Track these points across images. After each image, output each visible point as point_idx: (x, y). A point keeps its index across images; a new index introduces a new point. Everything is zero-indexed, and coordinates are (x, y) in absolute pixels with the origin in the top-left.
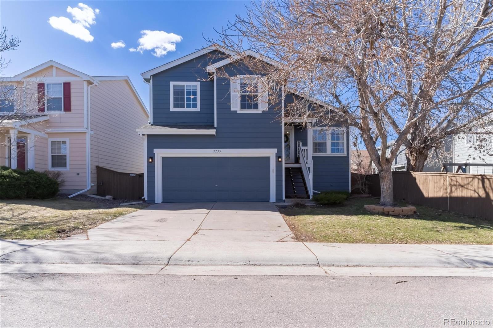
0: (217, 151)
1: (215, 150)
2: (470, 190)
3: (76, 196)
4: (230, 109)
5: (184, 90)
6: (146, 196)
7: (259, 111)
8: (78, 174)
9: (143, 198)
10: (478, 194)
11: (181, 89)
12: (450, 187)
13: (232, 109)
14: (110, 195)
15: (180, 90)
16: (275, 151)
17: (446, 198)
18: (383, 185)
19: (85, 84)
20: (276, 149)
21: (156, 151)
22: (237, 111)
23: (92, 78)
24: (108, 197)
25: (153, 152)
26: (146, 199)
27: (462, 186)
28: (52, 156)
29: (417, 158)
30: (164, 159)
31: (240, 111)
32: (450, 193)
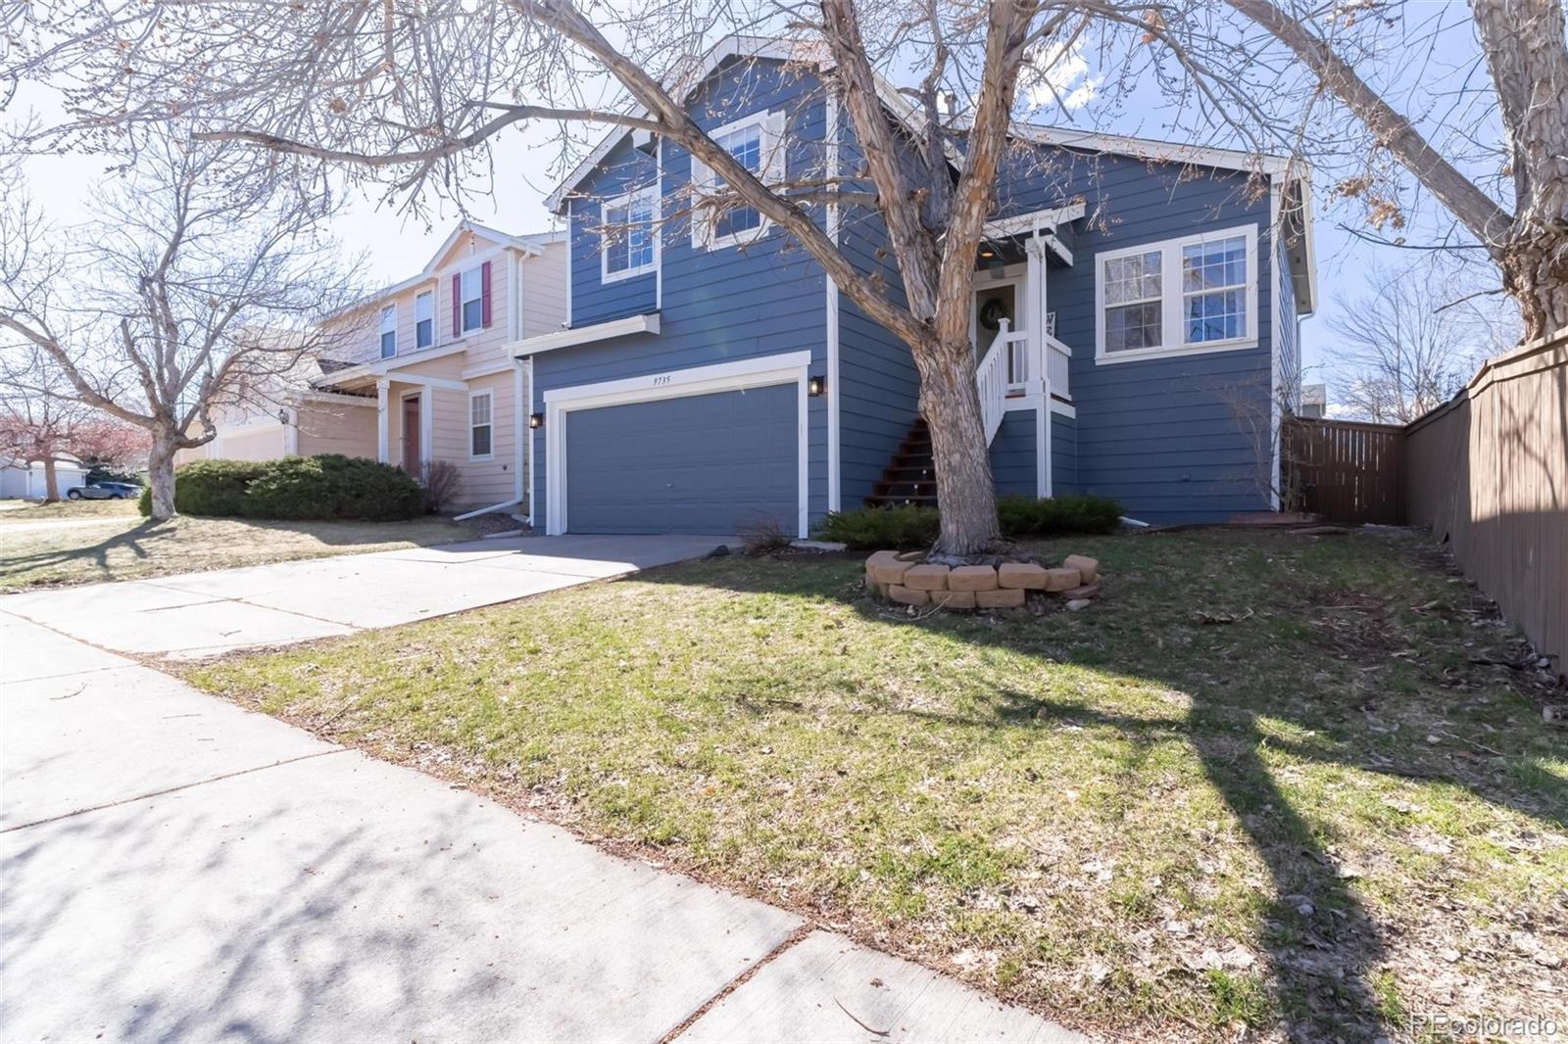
0: (662, 380)
1: (657, 376)
3: (477, 518)
6: (532, 517)
7: (760, 232)
8: (505, 468)
13: (694, 244)
16: (804, 357)
19: (511, 255)
20: (809, 353)
21: (548, 396)
22: (706, 246)
23: (521, 240)
25: (544, 400)
26: (532, 524)
28: (475, 429)
29: (1545, 306)
30: (570, 415)
31: (713, 245)
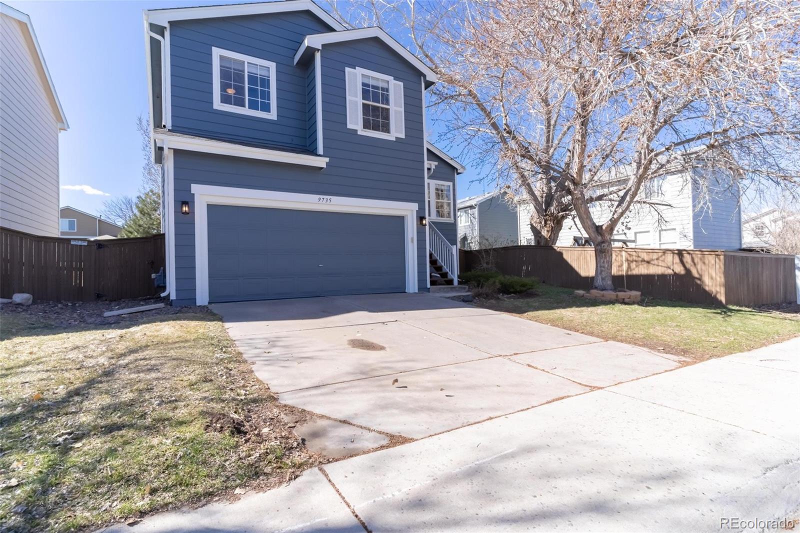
0: (325, 200)
1: (321, 197)
2: (662, 266)
4: (346, 124)
5: (243, 71)
6: (171, 289)
7: (391, 137)
9: (163, 295)
10: (673, 270)
11: (235, 67)
12: (627, 264)
13: (350, 126)
14: (28, 293)
15: (234, 69)
16: (415, 206)
17: (622, 276)
18: (604, 262)
20: (417, 204)
21: (195, 188)
22: (356, 131)
24: (18, 298)
25: (190, 191)
26: (173, 297)
27: (648, 262)
29: (553, 229)
30: (211, 208)
31: (362, 132)
32: (627, 271)
